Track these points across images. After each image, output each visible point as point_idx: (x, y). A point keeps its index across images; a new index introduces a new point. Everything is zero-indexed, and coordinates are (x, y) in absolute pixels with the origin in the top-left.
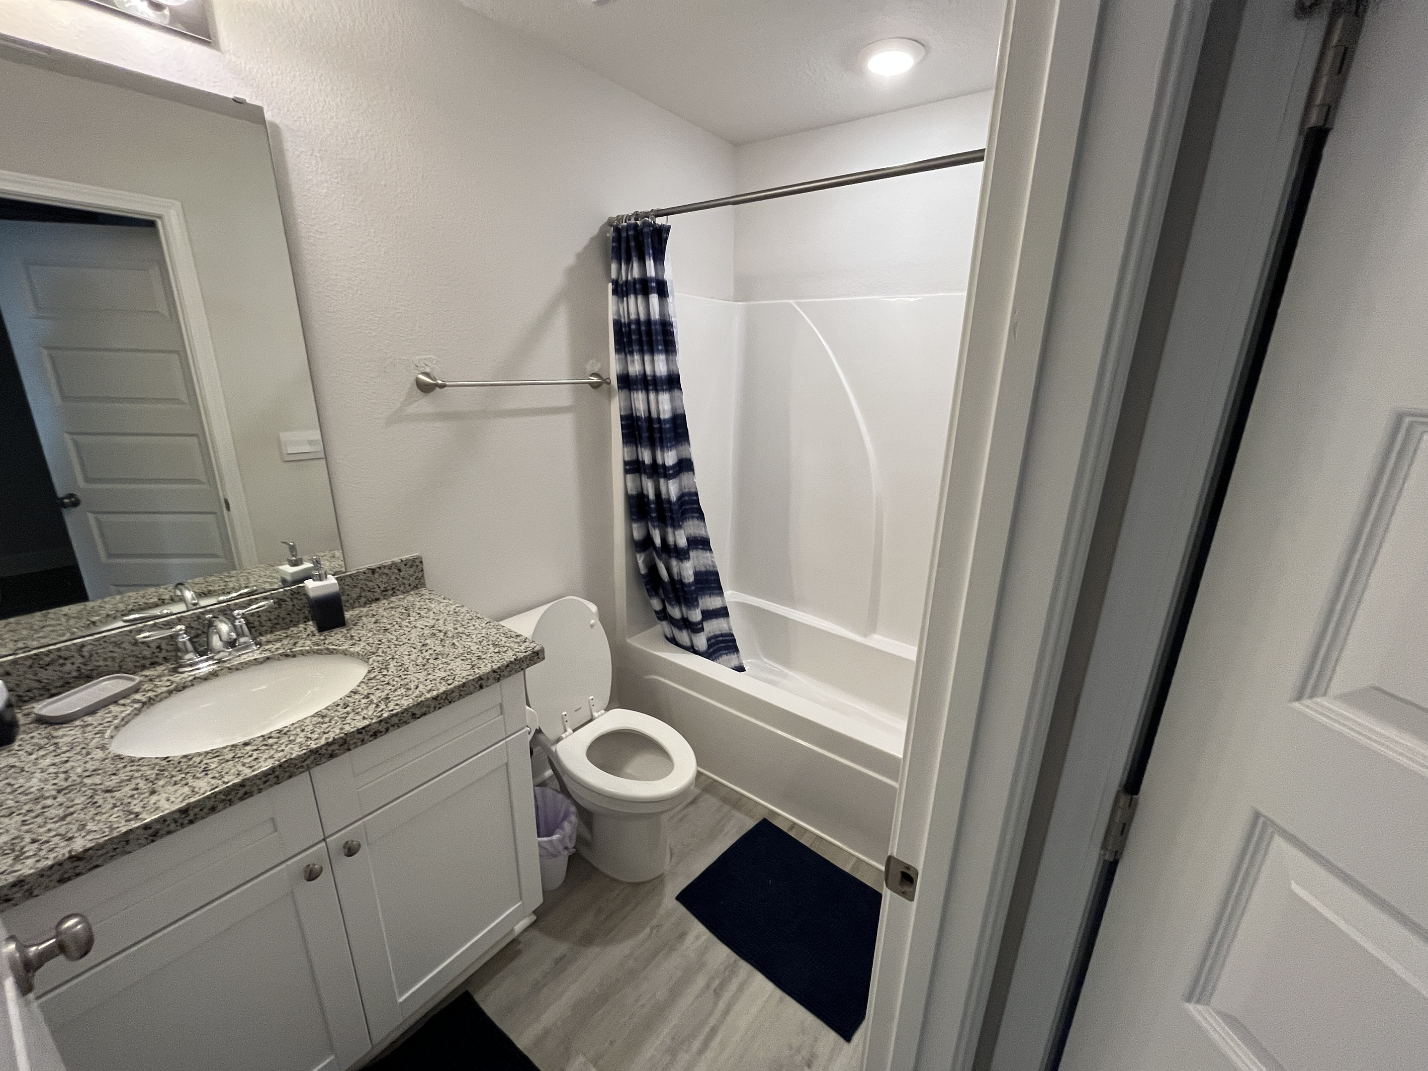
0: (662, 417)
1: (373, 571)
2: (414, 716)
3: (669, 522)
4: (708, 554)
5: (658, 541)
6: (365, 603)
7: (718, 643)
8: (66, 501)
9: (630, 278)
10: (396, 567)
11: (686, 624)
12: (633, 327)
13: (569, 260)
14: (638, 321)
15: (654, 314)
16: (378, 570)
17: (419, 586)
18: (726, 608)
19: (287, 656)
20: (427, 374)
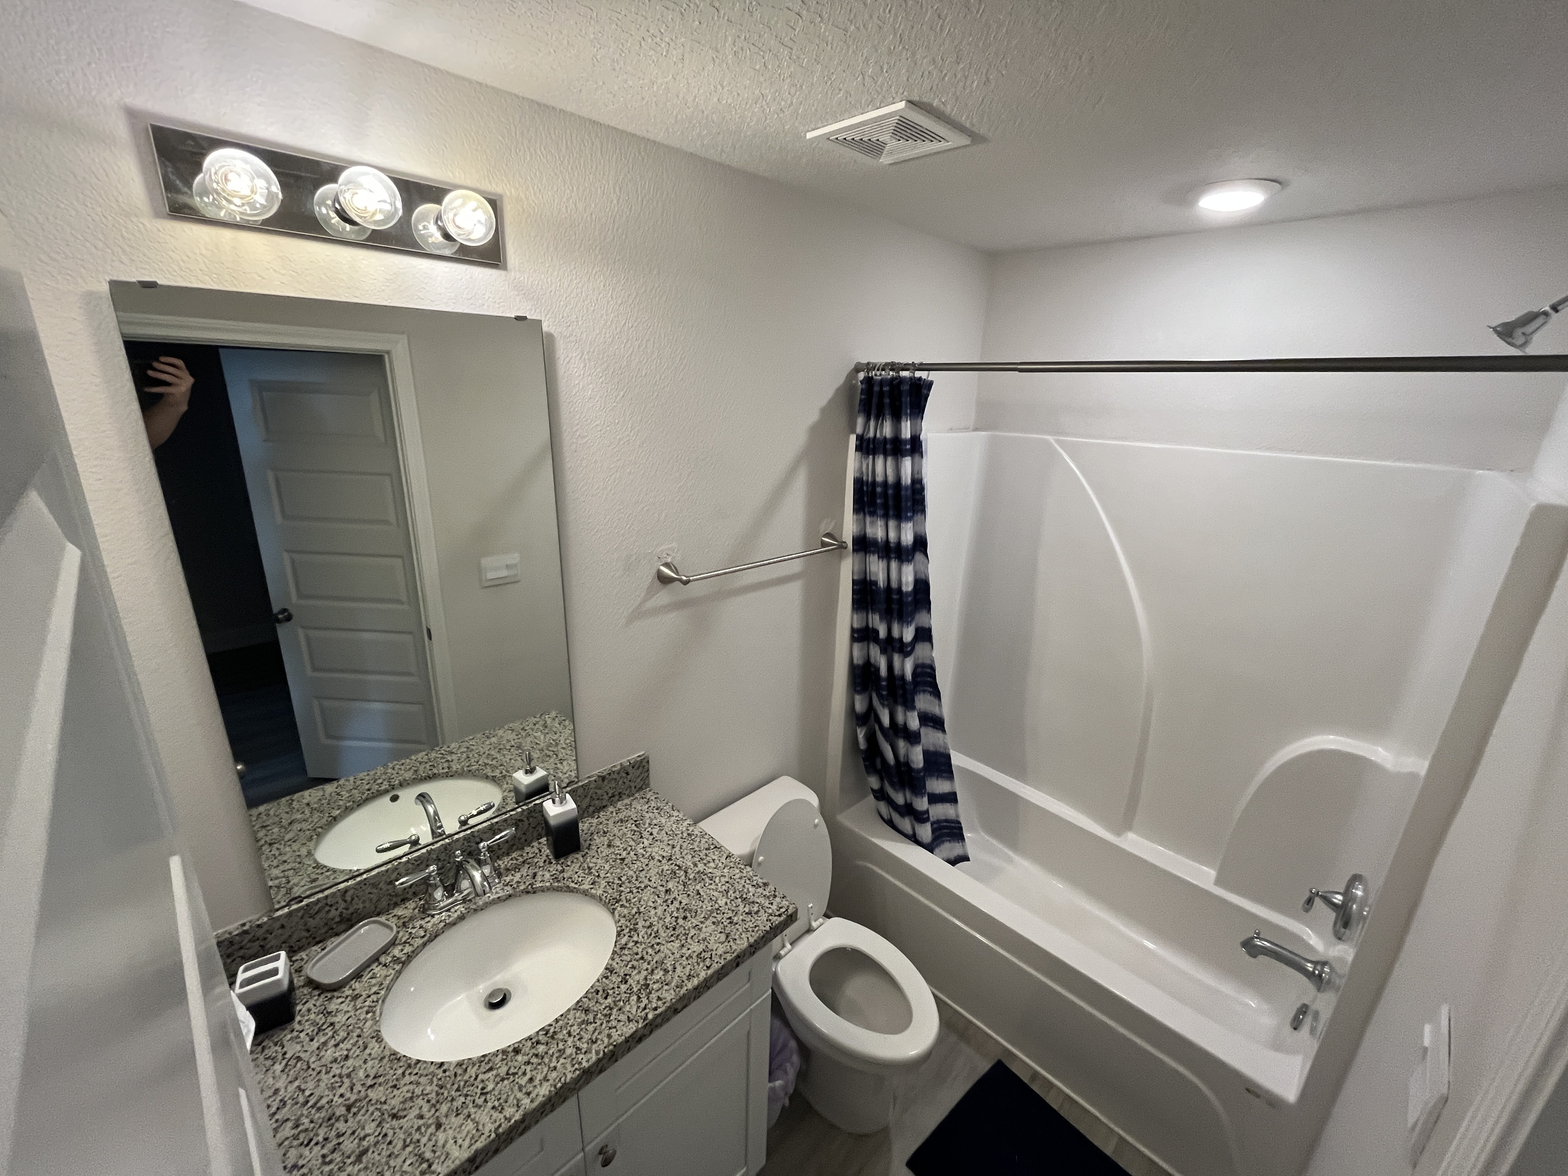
0: (904, 589)
1: (603, 778)
2: (676, 1011)
3: (900, 700)
4: (940, 735)
5: (886, 721)
6: (594, 812)
7: (941, 828)
8: (280, 616)
9: (878, 435)
10: (625, 771)
11: (908, 810)
12: (879, 489)
13: (813, 416)
14: (885, 484)
15: (906, 479)
16: (607, 776)
17: (644, 787)
18: (955, 794)
19: (528, 892)
20: (667, 565)
